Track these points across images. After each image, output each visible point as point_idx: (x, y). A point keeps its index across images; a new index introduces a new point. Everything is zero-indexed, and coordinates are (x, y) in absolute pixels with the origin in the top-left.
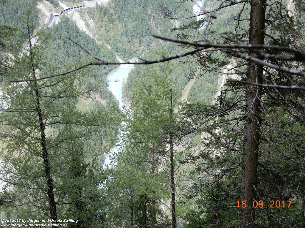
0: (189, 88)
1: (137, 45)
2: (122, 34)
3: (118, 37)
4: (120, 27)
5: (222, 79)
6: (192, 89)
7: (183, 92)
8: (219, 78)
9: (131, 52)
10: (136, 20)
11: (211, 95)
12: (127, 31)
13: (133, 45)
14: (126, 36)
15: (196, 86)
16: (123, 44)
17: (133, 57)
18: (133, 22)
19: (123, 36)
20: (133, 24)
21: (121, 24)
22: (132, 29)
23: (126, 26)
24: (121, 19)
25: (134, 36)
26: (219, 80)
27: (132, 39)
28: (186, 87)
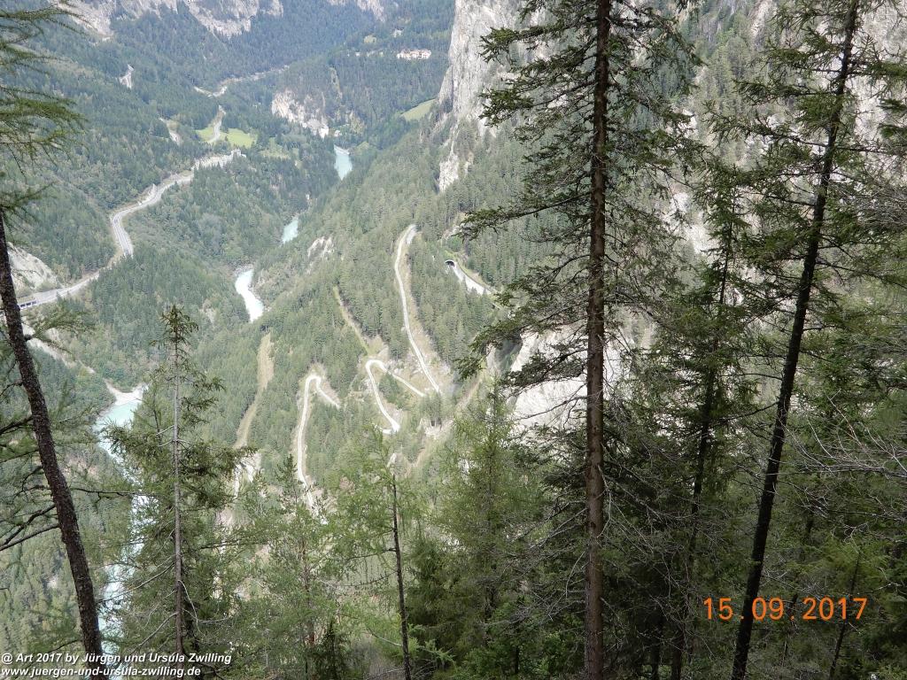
0: (248, 424)
1: (143, 360)
2: (113, 344)
3: (107, 350)
4: (107, 333)
5: (303, 400)
6: (254, 425)
7: (238, 433)
8: (298, 398)
9: (134, 374)
10: (136, 317)
11: (288, 430)
12: (122, 338)
13: (136, 361)
14: (121, 347)
15: (260, 419)
16: (117, 362)
17: (138, 382)
18: (131, 320)
19: (115, 347)
20: (131, 325)
21: (109, 326)
22: (131, 333)
23: (118, 329)
24: (108, 318)
25: (136, 346)
26: (298, 402)
27: (133, 352)
28: (242, 422)
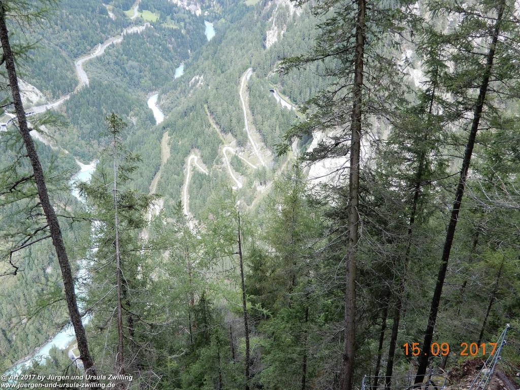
0: (156, 183)
1: (96, 146)
2: (79, 137)
3: (75, 140)
4: (75, 130)
5: (187, 169)
6: (159, 184)
7: (150, 188)
8: (184, 169)
9: (91, 154)
10: (91, 121)
11: (178, 187)
12: (84, 133)
13: (92, 147)
14: (83, 139)
15: (162, 180)
16: (81, 147)
17: (93, 159)
18: (88, 123)
19: (80, 138)
20: (88, 126)
21: (76, 126)
22: (89, 131)
23: (81, 128)
24: (75, 122)
25: (92, 138)
26: (184, 171)
27: (90, 141)
28: (152, 182)
